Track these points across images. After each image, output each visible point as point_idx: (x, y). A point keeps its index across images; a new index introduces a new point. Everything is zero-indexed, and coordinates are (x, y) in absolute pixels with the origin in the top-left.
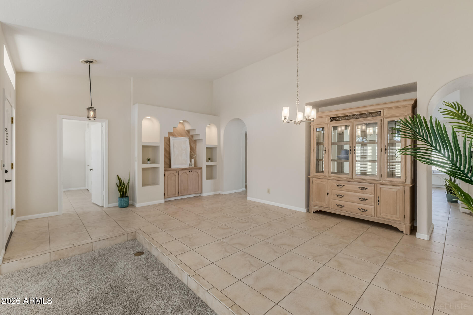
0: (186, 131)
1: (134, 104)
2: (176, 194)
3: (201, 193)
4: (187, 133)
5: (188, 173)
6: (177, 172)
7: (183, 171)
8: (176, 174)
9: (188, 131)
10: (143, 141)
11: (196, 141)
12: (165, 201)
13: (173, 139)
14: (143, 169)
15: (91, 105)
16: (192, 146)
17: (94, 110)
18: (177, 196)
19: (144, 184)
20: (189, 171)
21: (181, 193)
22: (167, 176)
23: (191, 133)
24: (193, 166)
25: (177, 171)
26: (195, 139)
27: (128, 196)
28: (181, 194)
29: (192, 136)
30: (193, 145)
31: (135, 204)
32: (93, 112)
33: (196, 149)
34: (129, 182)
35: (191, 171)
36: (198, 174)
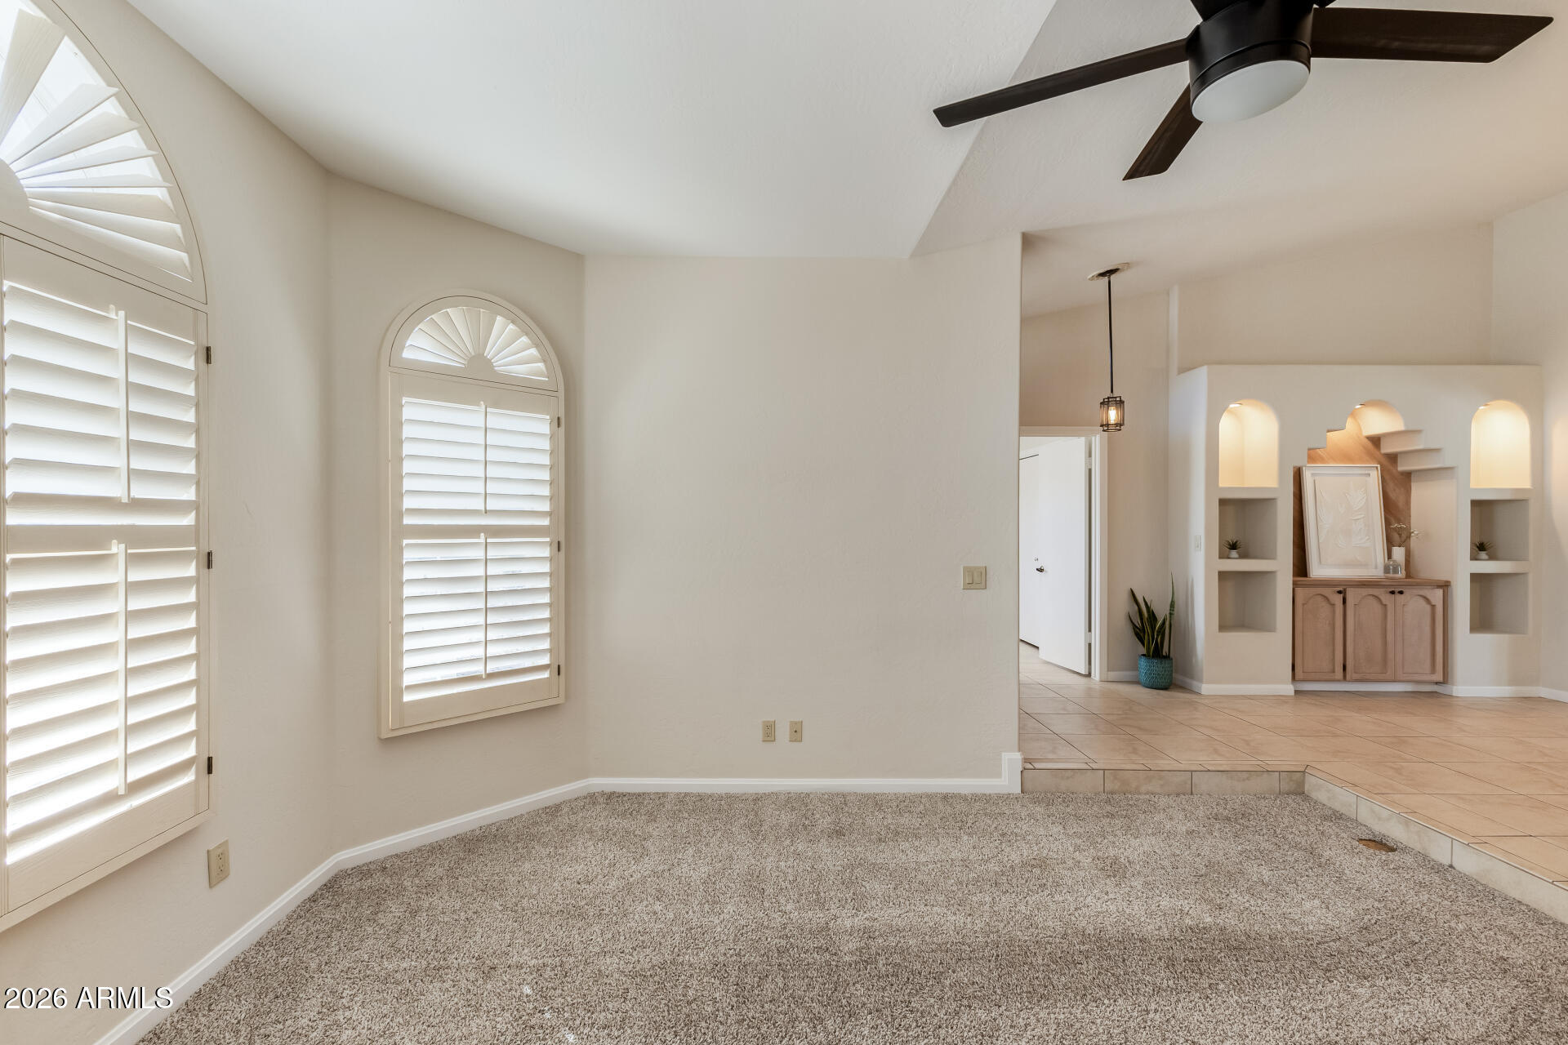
0: (1366, 440)
1: (1184, 370)
2: (1334, 672)
3: (1446, 680)
4: (1369, 444)
5: (1387, 599)
6: (1340, 592)
7: (1363, 590)
8: (1338, 599)
9: (1376, 441)
10: (1221, 484)
11: (1408, 475)
12: (1297, 692)
13: (1313, 474)
14: (1223, 576)
15: (1112, 391)
16: (1392, 495)
17: (1120, 403)
18: (1339, 681)
19: (1226, 624)
20: (1393, 593)
21: (1355, 673)
22: (1303, 604)
23: (1388, 448)
24: (1401, 574)
25: (1342, 589)
26: (1402, 467)
27: (1171, 656)
28: (1356, 676)
29: (1393, 458)
30: (1396, 495)
31: (1195, 683)
32: (1117, 409)
33: (1409, 509)
34: (1171, 614)
35: (1401, 593)
36: (1428, 608)
